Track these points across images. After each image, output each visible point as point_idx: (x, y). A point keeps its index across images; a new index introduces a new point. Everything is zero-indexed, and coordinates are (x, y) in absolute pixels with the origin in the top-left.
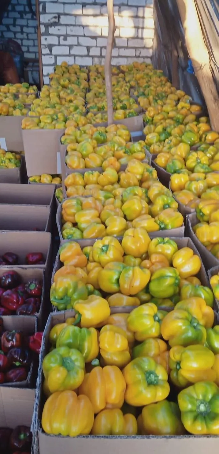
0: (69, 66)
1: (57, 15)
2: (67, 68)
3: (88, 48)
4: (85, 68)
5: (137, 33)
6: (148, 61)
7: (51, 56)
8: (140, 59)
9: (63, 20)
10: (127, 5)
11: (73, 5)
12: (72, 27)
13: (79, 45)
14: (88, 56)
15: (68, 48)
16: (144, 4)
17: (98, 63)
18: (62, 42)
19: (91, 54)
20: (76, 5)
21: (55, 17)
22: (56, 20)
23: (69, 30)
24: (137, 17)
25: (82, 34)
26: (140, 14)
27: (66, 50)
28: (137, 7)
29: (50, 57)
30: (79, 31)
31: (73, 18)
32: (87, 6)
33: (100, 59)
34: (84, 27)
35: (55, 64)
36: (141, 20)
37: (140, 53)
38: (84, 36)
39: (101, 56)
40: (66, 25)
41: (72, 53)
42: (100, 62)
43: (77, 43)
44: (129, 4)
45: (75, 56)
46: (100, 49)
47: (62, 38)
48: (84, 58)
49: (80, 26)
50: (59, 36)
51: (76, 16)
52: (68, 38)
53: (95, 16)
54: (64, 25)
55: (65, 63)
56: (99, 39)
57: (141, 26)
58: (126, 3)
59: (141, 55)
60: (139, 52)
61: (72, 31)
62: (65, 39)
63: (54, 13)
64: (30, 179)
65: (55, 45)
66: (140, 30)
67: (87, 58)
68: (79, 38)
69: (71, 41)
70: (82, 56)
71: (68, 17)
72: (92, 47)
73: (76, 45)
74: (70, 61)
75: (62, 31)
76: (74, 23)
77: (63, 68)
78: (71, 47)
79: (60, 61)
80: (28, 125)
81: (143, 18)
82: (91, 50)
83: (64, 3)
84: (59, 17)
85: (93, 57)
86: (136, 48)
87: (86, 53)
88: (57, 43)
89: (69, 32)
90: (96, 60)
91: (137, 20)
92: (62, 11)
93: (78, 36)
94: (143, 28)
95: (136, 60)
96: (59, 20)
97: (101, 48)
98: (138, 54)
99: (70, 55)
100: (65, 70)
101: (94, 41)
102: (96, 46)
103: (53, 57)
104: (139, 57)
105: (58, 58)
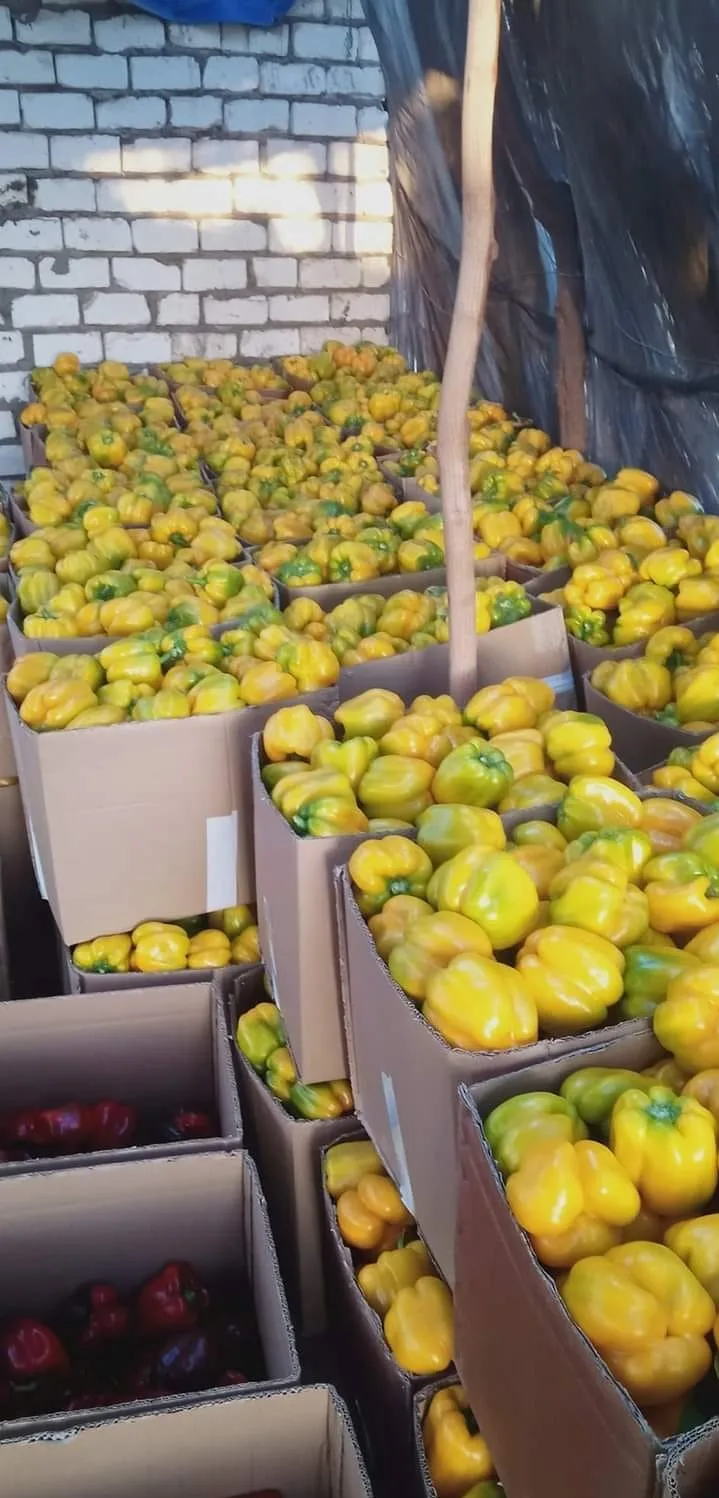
0: (87, 367)
1: (23, 179)
2: (84, 379)
3: (153, 299)
4: (145, 372)
5: (332, 236)
6: (378, 337)
7: (7, 334)
8: (345, 330)
9: (49, 195)
10: (291, 136)
11: (85, 139)
12: (84, 222)
13: (114, 288)
14: (153, 327)
15: (73, 300)
16: (350, 131)
17: (193, 353)
18: (49, 279)
19: (163, 320)
20: (96, 138)
21: (16, 186)
22: (22, 197)
23: (75, 235)
24: (326, 177)
25: (126, 247)
26: (340, 167)
27: (65, 310)
28: (327, 141)
29: (5, 338)
30: (115, 236)
31: (88, 184)
32: (139, 142)
33: (201, 336)
34: (130, 219)
35: (27, 363)
36: (343, 187)
37: (347, 309)
38: (135, 254)
39: (202, 327)
40: (63, 215)
41: (91, 318)
42: (203, 349)
43: (106, 283)
44: (297, 131)
45: (103, 329)
46: (195, 299)
47: (47, 263)
48: (136, 335)
49: (115, 215)
50: (35, 257)
51: (97, 178)
52: (73, 263)
53: (173, 176)
54: (52, 214)
55: (71, 359)
56: (189, 264)
57: (343, 210)
58: (283, 126)
59: (348, 319)
60: (342, 307)
61: (85, 237)
62: (61, 268)
63: (10, 171)
64: (83, 957)
65: (21, 293)
66: (342, 225)
67: (151, 336)
68: (116, 261)
69: (83, 273)
70: (130, 330)
71: (68, 183)
72: (165, 294)
73: (103, 290)
74: (87, 349)
75: (49, 235)
76: (91, 208)
77: (69, 378)
78: (84, 295)
79: (46, 351)
80: (55, 706)
81: (351, 179)
82: (163, 304)
83: (50, 133)
84: (31, 185)
85: (172, 330)
86: (329, 292)
87: (144, 316)
88: (30, 284)
89: (75, 242)
90: (186, 341)
91: (327, 186)
92: (43, 164)
93: (110, 255)
94: (351, 218)
95: (331, 334)
96: (31, 198)
97: (202, 295)
98: (337, 315)
99: (82, 328)
100: (76, 386)
101: (174, 269)
102: (182, 291)
103: (17, 337)
104: (342, 323)
105: (36, 338)
